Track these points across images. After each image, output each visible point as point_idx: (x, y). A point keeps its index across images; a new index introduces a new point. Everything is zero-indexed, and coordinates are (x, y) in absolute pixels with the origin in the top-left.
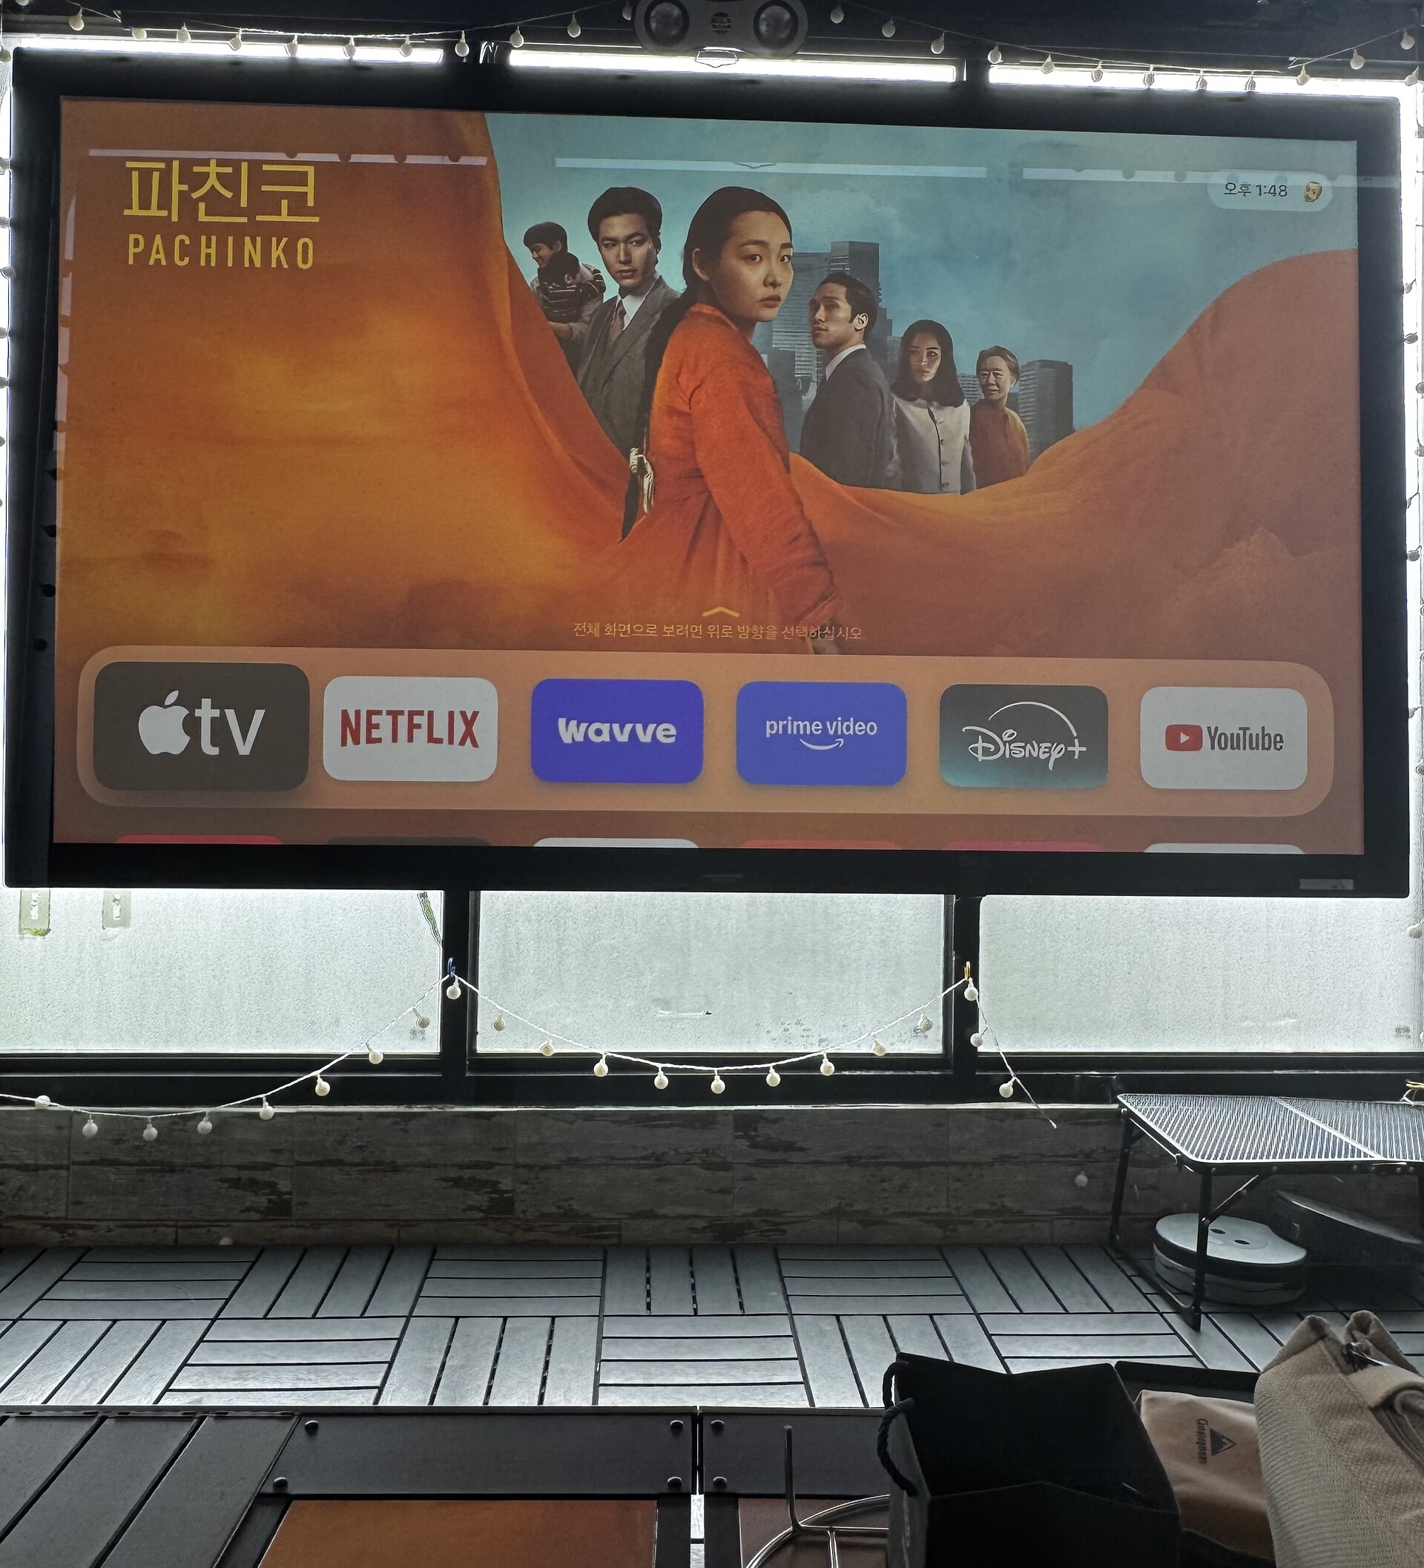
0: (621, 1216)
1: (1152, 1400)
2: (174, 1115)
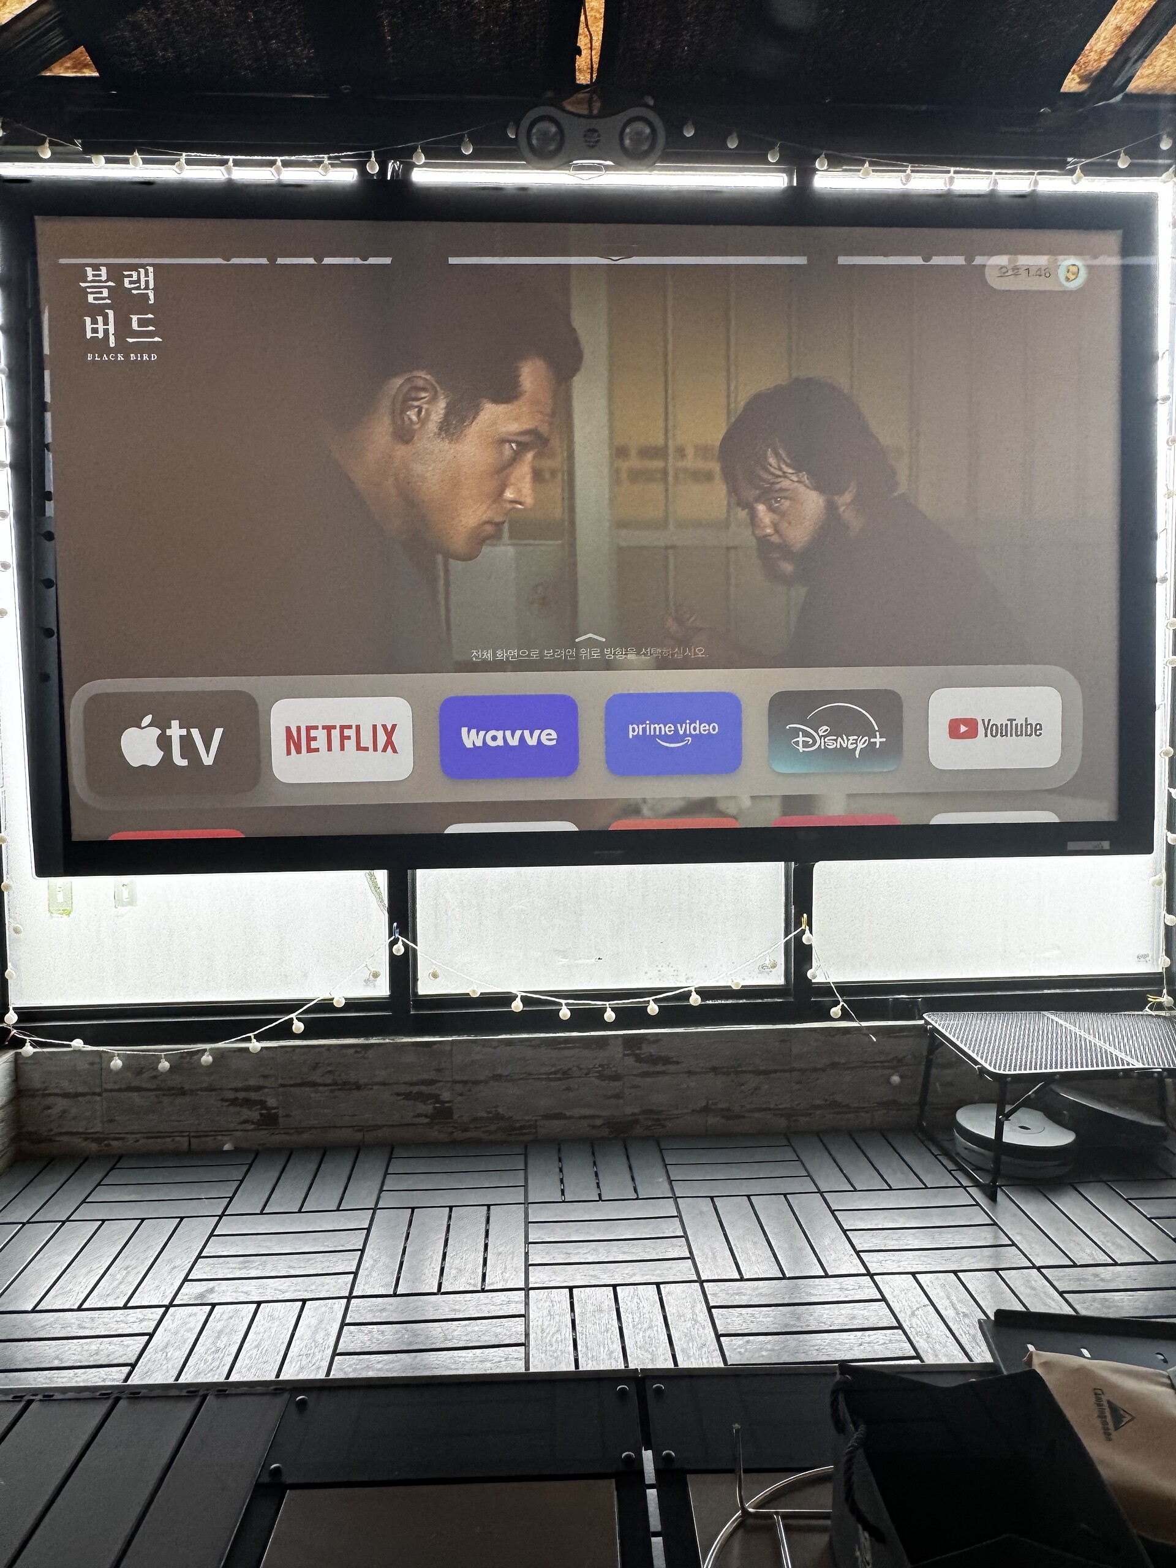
0: (537, 1118)
2: (184, 1051)
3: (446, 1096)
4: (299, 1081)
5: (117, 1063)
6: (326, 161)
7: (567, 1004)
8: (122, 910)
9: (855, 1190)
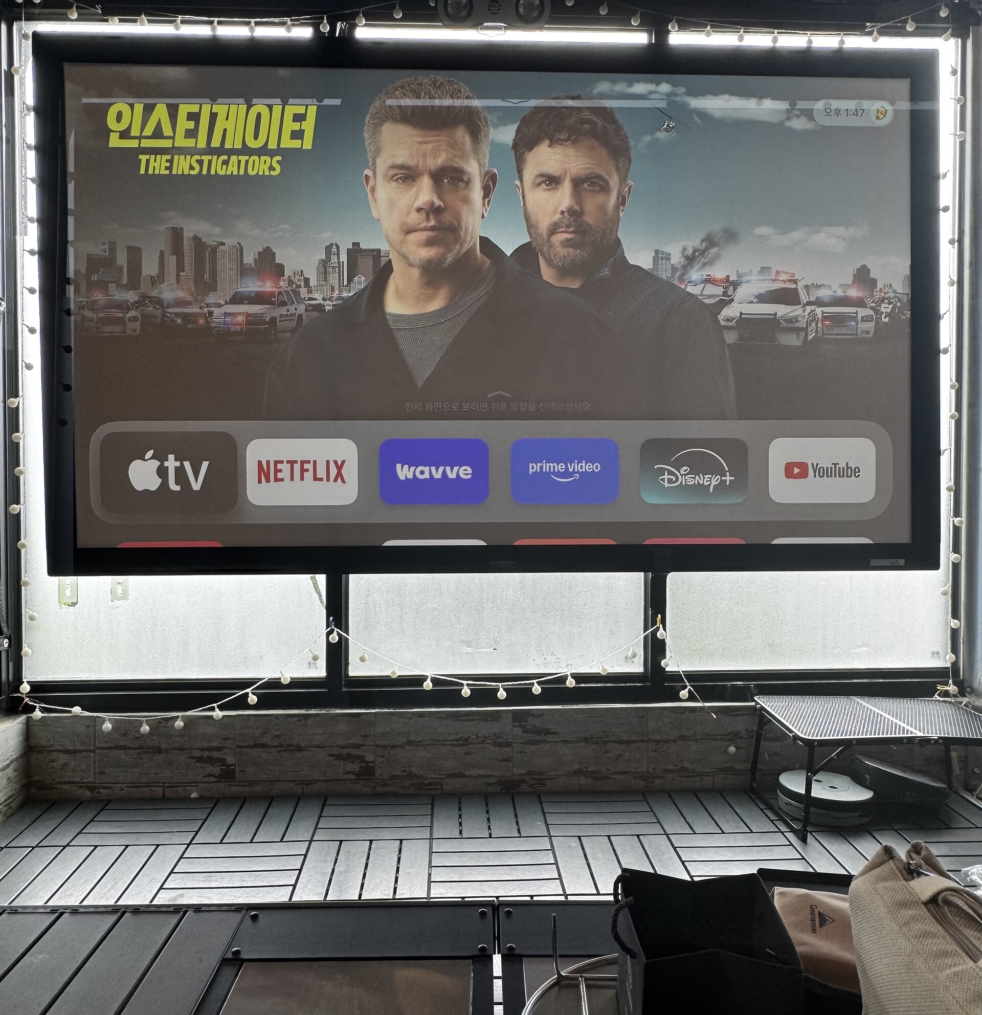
0: (442, 776)
1: (781, 893)
2: (160, 717)
3: (370, 757)
4: (252, 743)
5: (108, 726)
6: (289, 23)
7: (468, 685)
8: (117, 603)
9: (695, 833)
